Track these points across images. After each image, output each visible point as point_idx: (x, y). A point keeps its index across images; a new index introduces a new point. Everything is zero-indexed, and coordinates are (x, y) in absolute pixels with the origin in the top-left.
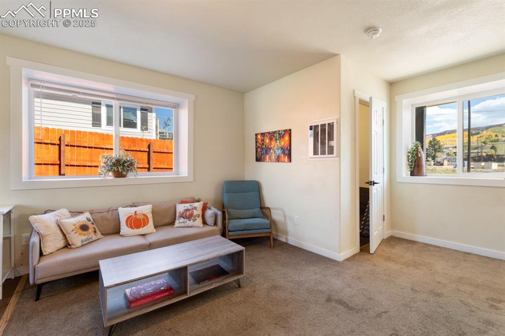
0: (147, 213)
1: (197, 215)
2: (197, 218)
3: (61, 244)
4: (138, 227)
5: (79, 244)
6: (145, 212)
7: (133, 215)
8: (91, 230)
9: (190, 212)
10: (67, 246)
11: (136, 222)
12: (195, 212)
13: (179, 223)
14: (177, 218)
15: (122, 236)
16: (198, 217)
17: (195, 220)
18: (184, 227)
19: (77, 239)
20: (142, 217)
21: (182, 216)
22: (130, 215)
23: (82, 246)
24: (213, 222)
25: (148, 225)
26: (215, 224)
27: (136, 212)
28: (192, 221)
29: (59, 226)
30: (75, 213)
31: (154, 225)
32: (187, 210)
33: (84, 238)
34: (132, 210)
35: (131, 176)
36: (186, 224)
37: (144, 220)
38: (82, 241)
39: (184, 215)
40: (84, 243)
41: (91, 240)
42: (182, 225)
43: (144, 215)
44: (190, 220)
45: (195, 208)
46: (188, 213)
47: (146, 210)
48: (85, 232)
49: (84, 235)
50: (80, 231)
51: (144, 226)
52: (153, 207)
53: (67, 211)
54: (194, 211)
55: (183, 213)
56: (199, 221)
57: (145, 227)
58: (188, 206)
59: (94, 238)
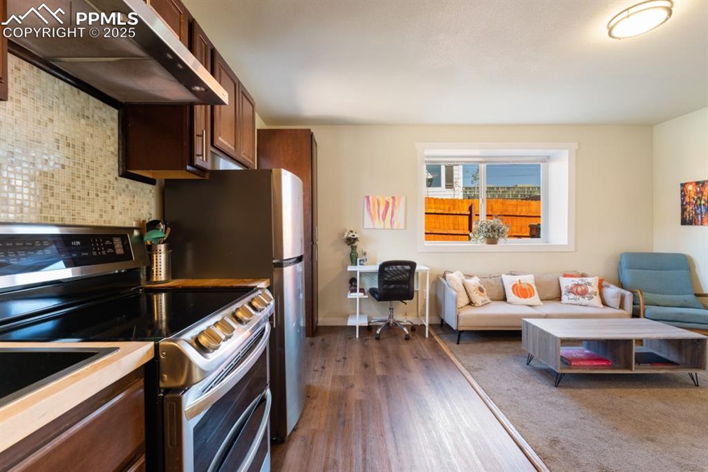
0: (531, 283)
1: (592, 292)
2: (593, 296)
3: (466, 301)
4: (525, 297)
5: (480, 304)
6: (529, 282)
7: (518, 283)
8: (485, 293)
9: (583, 288)
10: (471, 303)
11: (523, 292)
12: (590, 289)
13: (569, 299)
14: (563, 293)
15: (509, 303)
16: (595, 295)
17: (591, 298)
18: (576, 305)
19: (478, 298)
20: (527, 287)
21: (570, 291)
22: (515, 283)
23: (482, 305)
24: (618, 304)
25: (534, 296)
26: (622, 306)
27: (519, 281)
28: (586, 298)
29: (464, 285)
31: (540, 297)
32: (578, 285)
33: (482, 299)
34: (516, 279)
35: (501, 242)
36: (578, 302)
37: (529, 290)
38: (482, 301)
39: (575, 290)
40: (483, 303)
41: (487, 302)
42: (573, 302)
43: (529, 285)
44: (583, 298)
45: (589, 284)
46: (579, 289)
47: (528, 279)
48: (482, 294)
49: (482, 296)
50: (478, 292)
51: (530, 297)
52: (535, 277)
53: (462, 275)
54: (589, 287)
55: (572, 288)
56: (596, 301)
57: (532, 298)
58: (577, 280)
59: (488, 300)
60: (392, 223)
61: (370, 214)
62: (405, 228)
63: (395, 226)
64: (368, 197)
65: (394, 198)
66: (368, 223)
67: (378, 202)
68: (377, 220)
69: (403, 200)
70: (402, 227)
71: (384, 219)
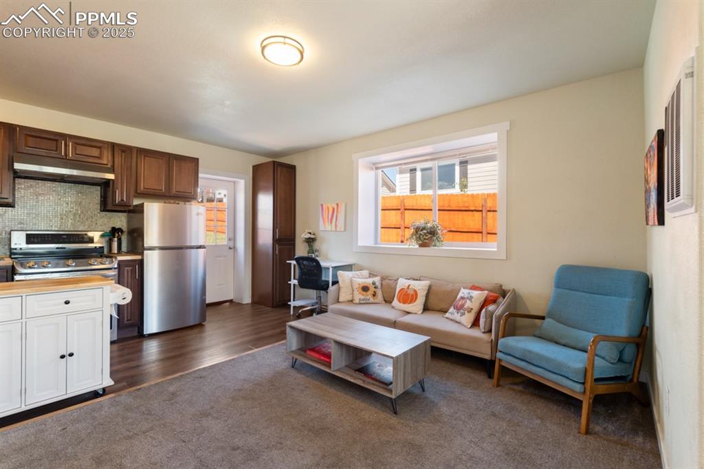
0: (419, 289)
1: (468, 308)
2: (466, 312)
4: (405, 302)
5: (357, 301)
6: (417, 289)
7: (406, 288)
8: (370, 292)
9: (463, 301)
11: (408, 297)
12: (468, 304)
13: (449, 312)
14: (452, 306)
15: (393, 307)
16: (469, 312)
17: (463, 315)
19: (358, 296)
20: (411, 292)
22: (403, 287)
25: (415, 304)
27: (409, 285)
28: (459, 314)
30: (371, 275)
32: (462, 297)
33: (362, 297)
37: (412, 295)
38: (360, 300)
39: (456, 304)
40: (361, 302)
41: (368, 301)
42: (450, 316)
43: (415, 291)
44: (458, 312)
45: (471, 298)
46: (460, 302)
48: (364, 293)
49: (363, 295)
50: (360, 290)
53: (369, 273)
54: (469, 301)
56: (467, 319)
57: (411, 305)
58: (466, 292)
59: (372, 300)
60: (336, 226)
61: (323, 219)
62: (345, 230)
63: (338, 230)
64: (322, 205)
65: (337, 204)
66: (322, 227)
67: (328, 208)
68: (327, 224)
69: (343, 205)
70: (343, 229)
71: (331, 222)
